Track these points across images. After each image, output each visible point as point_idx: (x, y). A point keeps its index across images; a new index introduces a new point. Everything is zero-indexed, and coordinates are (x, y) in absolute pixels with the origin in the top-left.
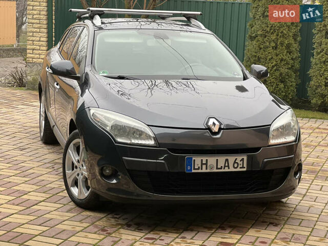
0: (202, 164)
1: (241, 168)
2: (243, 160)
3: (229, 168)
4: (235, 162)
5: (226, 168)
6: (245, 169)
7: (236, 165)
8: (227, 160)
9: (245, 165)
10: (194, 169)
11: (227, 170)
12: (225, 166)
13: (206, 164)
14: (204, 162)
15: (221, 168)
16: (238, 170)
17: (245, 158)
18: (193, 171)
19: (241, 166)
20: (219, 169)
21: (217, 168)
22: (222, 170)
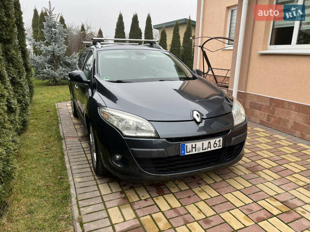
0: (192, 148)
2: (219, 141)
4: (215, 143)
8: (209, 143)
10: (187, 152)
11: (209, 149)
14: (194, 146)
16: (217, 148)
17: (221, 139)
21: (203, 150)
22: (207, 150)
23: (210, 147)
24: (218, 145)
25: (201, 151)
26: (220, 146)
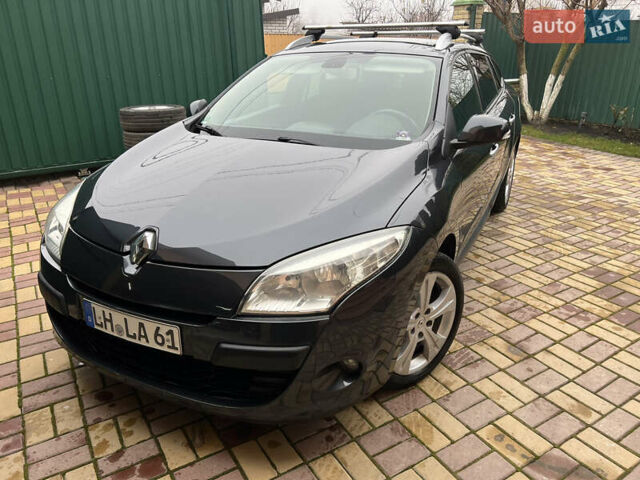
0: (106, 320)
1: (169, 347)
2: (170, 333)
3: (147, 341)
4: (157, 334)
5: (143, 340)
6: (178, 352)
7: (160, 341)
8: (141, 325)
9: (178, 344)
10: (98, 324)
11: (143, 342)
12: (140, 336)
13: (111, 321)
14: (108, 317)
15: (134, 337)
16: (165, 349)
17: (176, 331)
18: (96, 327)
19: (170, 344)
20: (130, 336)
21: (128, 335)
22: (136, 341)
23: (146, 337)
24: (167, 343)
25: (125, 337)
26: (173, 347)
